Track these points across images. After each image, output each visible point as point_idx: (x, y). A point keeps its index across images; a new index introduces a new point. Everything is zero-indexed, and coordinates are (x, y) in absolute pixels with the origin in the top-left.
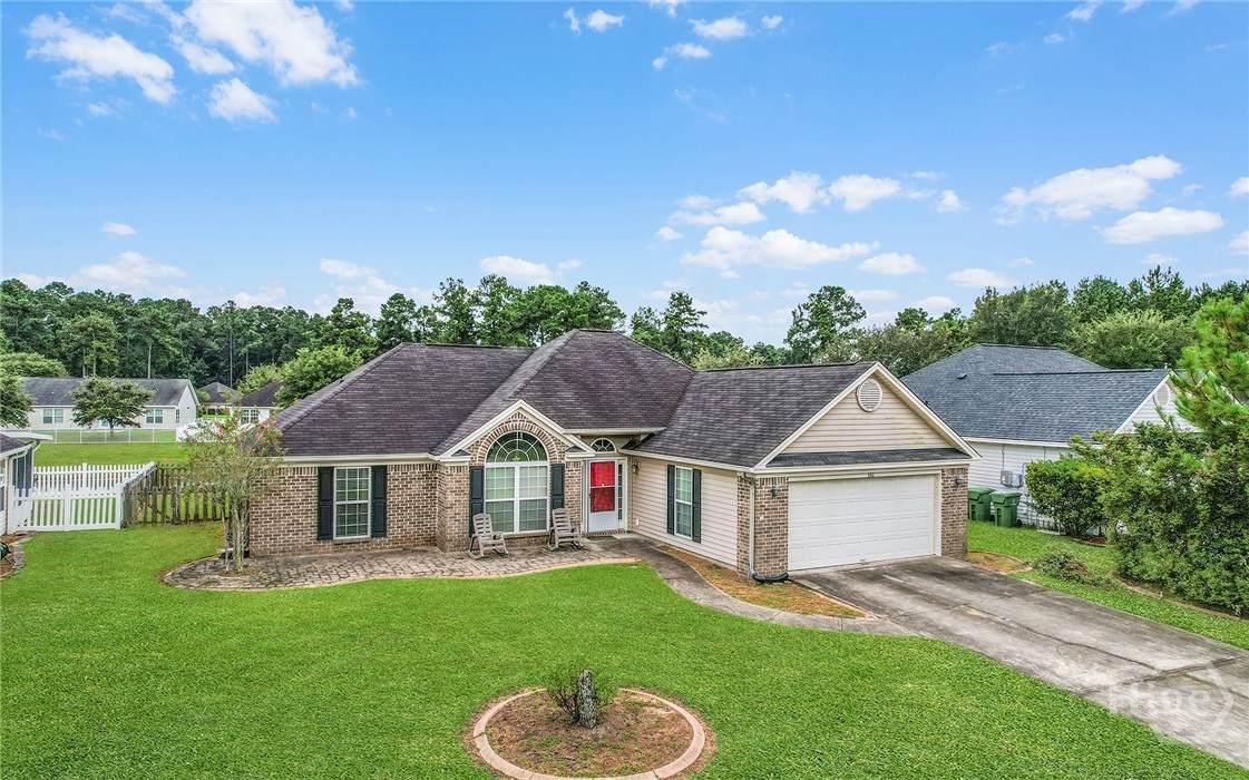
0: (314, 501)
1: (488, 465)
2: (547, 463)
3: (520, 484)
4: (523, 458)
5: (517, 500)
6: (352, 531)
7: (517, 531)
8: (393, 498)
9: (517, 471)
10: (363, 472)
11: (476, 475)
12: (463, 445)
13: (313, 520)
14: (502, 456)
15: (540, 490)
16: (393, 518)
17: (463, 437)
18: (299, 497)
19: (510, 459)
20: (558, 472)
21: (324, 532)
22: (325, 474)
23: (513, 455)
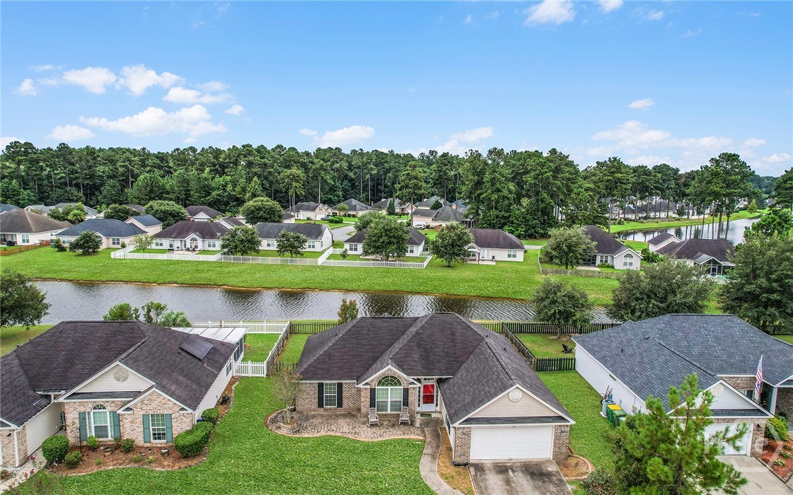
0: (317, 396)
1: (377, 387)
2: (402, 387)
3: (390, 395)
4: (392, 385)
5: (389, 400)
6: (330, 405)
7: (389, 412)
8: (344, 394)
9: (389, 390)
10: (334, 384)
11: (373, 391)
12: (367, 381)
13: (317, 400)
14: (383, 384)
15: (399, 398)
16: (345, 402)
17: (368, 377)
18: (312, 393)
19: (387, 385)
20: (406, 391)
21: (320, 405)
22: (321, 385)
23: (388, 384)
